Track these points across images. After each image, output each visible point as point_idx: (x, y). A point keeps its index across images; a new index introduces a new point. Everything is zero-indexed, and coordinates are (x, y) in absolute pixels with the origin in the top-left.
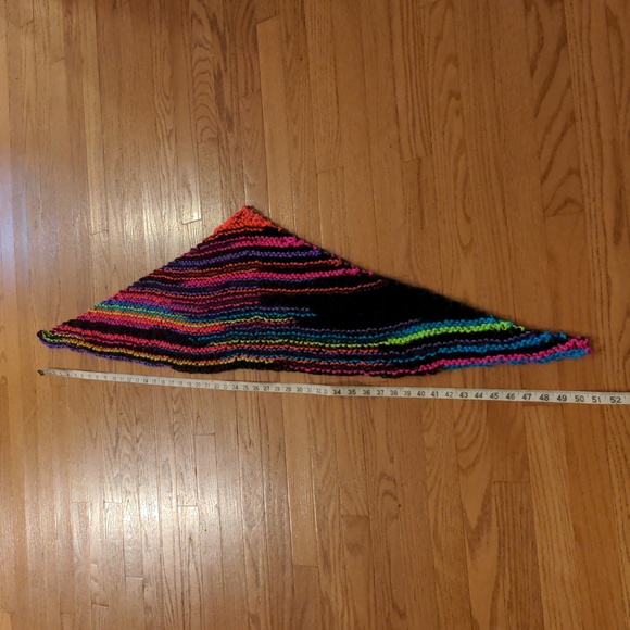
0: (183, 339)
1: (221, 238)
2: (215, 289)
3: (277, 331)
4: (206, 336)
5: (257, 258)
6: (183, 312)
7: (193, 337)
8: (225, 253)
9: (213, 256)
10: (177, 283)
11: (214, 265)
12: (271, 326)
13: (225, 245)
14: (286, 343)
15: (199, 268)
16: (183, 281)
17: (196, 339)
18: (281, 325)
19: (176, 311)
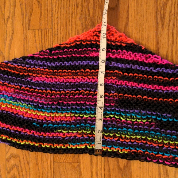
0: (27, 123)
1: (77, 46)
2: (67, 87)
3: (134, 129)
4: (53, 124)
5: (118, 68)
6: (28, 101)
7: (38, 123)
8: (81, 59)
9: (68, 60)
10: (23, 76)
11: (68, 68)
12: (128, 124)
13: (80, 53)
14: (144, 140)
15: (49, 67)
16: (29, 76)
17: (42, 126)
18: (139, 124)
19: (20, 100)
